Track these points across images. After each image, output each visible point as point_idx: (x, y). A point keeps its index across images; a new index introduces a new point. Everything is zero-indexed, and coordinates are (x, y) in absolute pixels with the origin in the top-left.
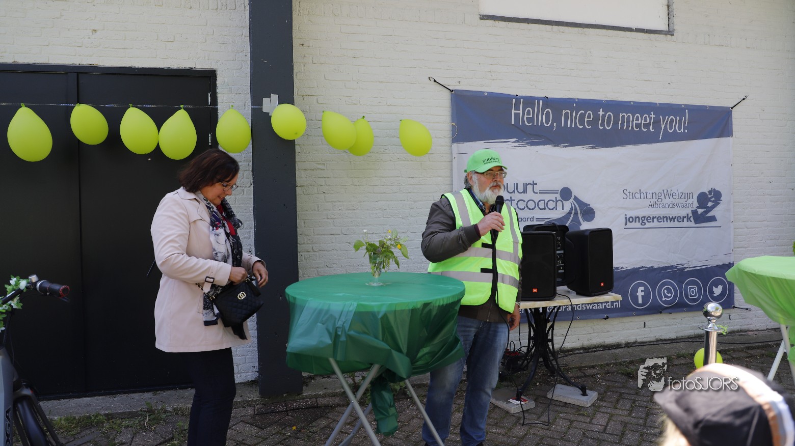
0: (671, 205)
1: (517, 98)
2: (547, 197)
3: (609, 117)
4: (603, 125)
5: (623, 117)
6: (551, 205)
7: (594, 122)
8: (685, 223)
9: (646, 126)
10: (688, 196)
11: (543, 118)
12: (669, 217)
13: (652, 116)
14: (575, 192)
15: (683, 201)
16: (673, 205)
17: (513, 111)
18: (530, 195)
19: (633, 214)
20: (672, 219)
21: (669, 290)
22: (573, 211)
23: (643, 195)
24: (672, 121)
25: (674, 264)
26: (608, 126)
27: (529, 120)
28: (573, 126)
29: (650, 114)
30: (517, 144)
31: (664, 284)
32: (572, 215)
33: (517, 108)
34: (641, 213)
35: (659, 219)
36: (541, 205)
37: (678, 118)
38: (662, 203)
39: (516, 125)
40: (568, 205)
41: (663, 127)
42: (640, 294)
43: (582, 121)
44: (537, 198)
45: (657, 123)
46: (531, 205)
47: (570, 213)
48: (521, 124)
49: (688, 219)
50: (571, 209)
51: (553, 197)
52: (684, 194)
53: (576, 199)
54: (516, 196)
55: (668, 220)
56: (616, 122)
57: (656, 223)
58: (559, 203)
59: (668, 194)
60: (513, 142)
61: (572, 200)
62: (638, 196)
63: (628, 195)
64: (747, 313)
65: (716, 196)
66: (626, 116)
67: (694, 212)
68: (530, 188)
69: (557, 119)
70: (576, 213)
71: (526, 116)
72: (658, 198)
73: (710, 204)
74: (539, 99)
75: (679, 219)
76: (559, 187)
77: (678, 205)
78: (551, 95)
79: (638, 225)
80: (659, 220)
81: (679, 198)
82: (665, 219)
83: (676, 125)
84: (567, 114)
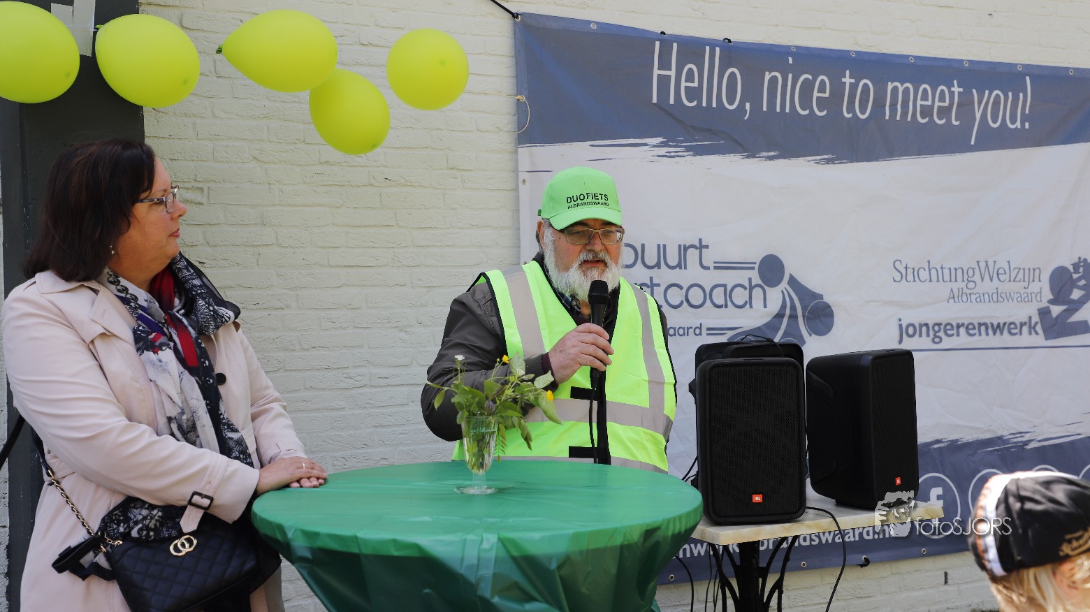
0: (995, 296)
1: (665, 40)
2: (730, 278)
3: (866, 88)
4: (850, 108)
5: (895, 89)
7: (832, 103)
8: (1025, 339)
9: (944, 112)
10: (1035, 273)
11: (720, 90)
12: (992, 325)
13: (956, 89)
14: (792, 267)
15: (1018, 287)
16: (998, 297)
17: (656, 72)
18: (692, 273)
19: (915, 317)
20: (998, 328)
22: (788, 312)
23: (937, 273)
24: (997, 102)
25: (1005, 433)
26: (863, 112)
27: (693, 94)
28: (787, 111)
29: (950, 86)
30: (663, 151)
32: (785, 320)
33: (665, 65)
34: (931, 315)
35: (969, 328)
37: (1010, 94)
38: (975, 291)
39: (662, 106)
40: (775, 297)
41: (978, 115)
43: (806, 103)
45: (966, 105)
46: (696, 296)
47: (779, 316)
48: (672, 102)
49: (1032, 329)
50: (784, 306)
51: (742, 277)
52: (1022, 271)
53: (793, 282)
55: (990, 331)
56: (879, 104)
57: (963, 339)
58: (757, 293)
59: (988, 271)
60: (655, 146)
61: (784, 284)
62: (924, 275)
63: (904, 273)
66: (901, 89)
67: (1044, 313)
68: (692, 255)
69: (752, 93)
70: (793, 317)
71: (683, 84)
72: (966, 281)
73: (1076, 294)
74: (713, 44)
75: (1012, 328)
76: (757, 256)
77: (1009, 297)
78: (740, 34)
79: (926, 342)
80: (971, 332)
81: (1012, 279)
82: (983, 328)
83: (1005, 110)
84: (773, 80)
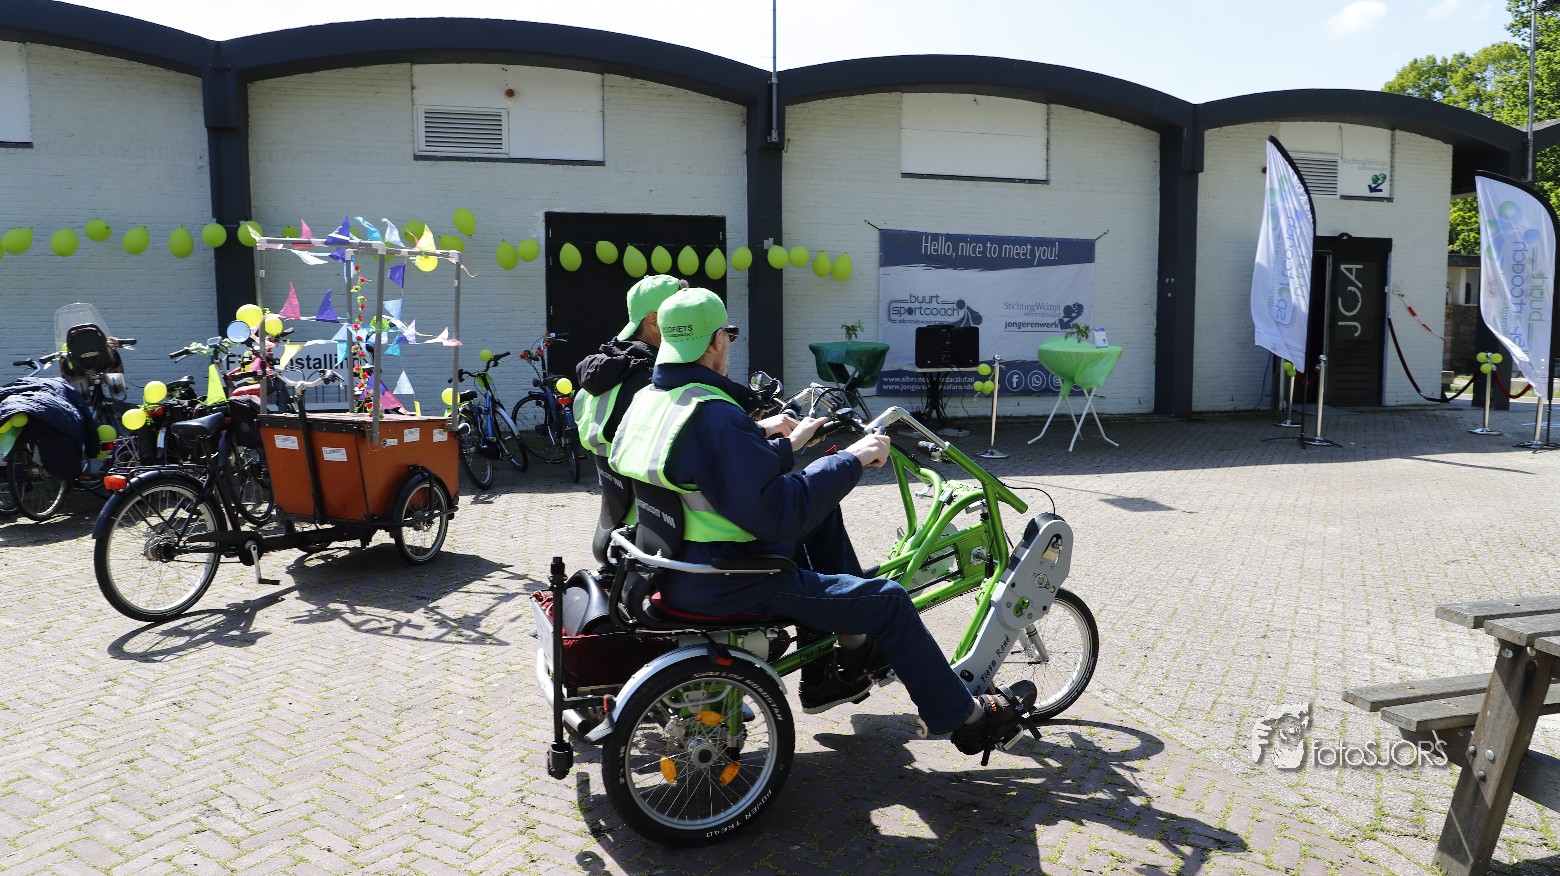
1: (927, 234)
2: (946, 306)
3: (995, 247)
4: (990, 254)
5: (1006, 248)
6: (950, 312)
7: (983, 252)
8: (1053, 329)
9: (1024, 254)
10: (1058, 307)
11: (944, 248)
12: (1040, 324)
13: (1029, 247)
14: (968, 303)
15: (1050, 311)
16: (1043, 315)
17: (924, 244)
18: (934, 304)
19: (1012, 320)
20: (1043, 325)
21: (1038, 379)
22: (966, 317)
23: (1021, 307)
24: (1044, 251)
26: (994, 255)
27: (935, 250)
28: (968, 255)
29: (1026, 245)
30: (925, 268)
31: (1035, 374)
32: (965, 320)
33: (926, 242)
34: (1018, 320)
35: (1032, 324)
36: (942, 312)
37: (1050, 248)
38: (1035, 313)
39: (925, 255)
40: (962, 313)
41: (1037, 255)
42: (1015, 380)
43: (974, 252)
44: (939, 307)
45: (1032, 252)
46: (935, 312)
47: (963, 319)
48: (929, 253)
49: (1056, 326)
50: (964, 315)
51: (951, 306)
52: (1052, 307)
53: (968, 308)
54: (924, 306)
55: (1040, 326)
56: (1000, 252)
57: (1029, 328)
58: (956, 311)
59: (1040, 306)
60: (923, 267)
61: (965, 309)
62: (1016, 307)
63: (1008, 306)
64: (1102, 401)
65: (1079, 308)
66: (1008, 247)
67: (1061, 321)
68: (934, 299)
69: (955, 249)
70: (968, 319)
71: (933, 248)
72: (1031, 309)
73: (1074, 315)
74: (942, 235)
75: (1048, 325)
76: (956, 300)
77: (1048, 315)
78: (952, 232)
79: (1015, 328)
80: (1032, 326)
82: (1037, 325)
83: (1047, 254)
84: (963, 246)
